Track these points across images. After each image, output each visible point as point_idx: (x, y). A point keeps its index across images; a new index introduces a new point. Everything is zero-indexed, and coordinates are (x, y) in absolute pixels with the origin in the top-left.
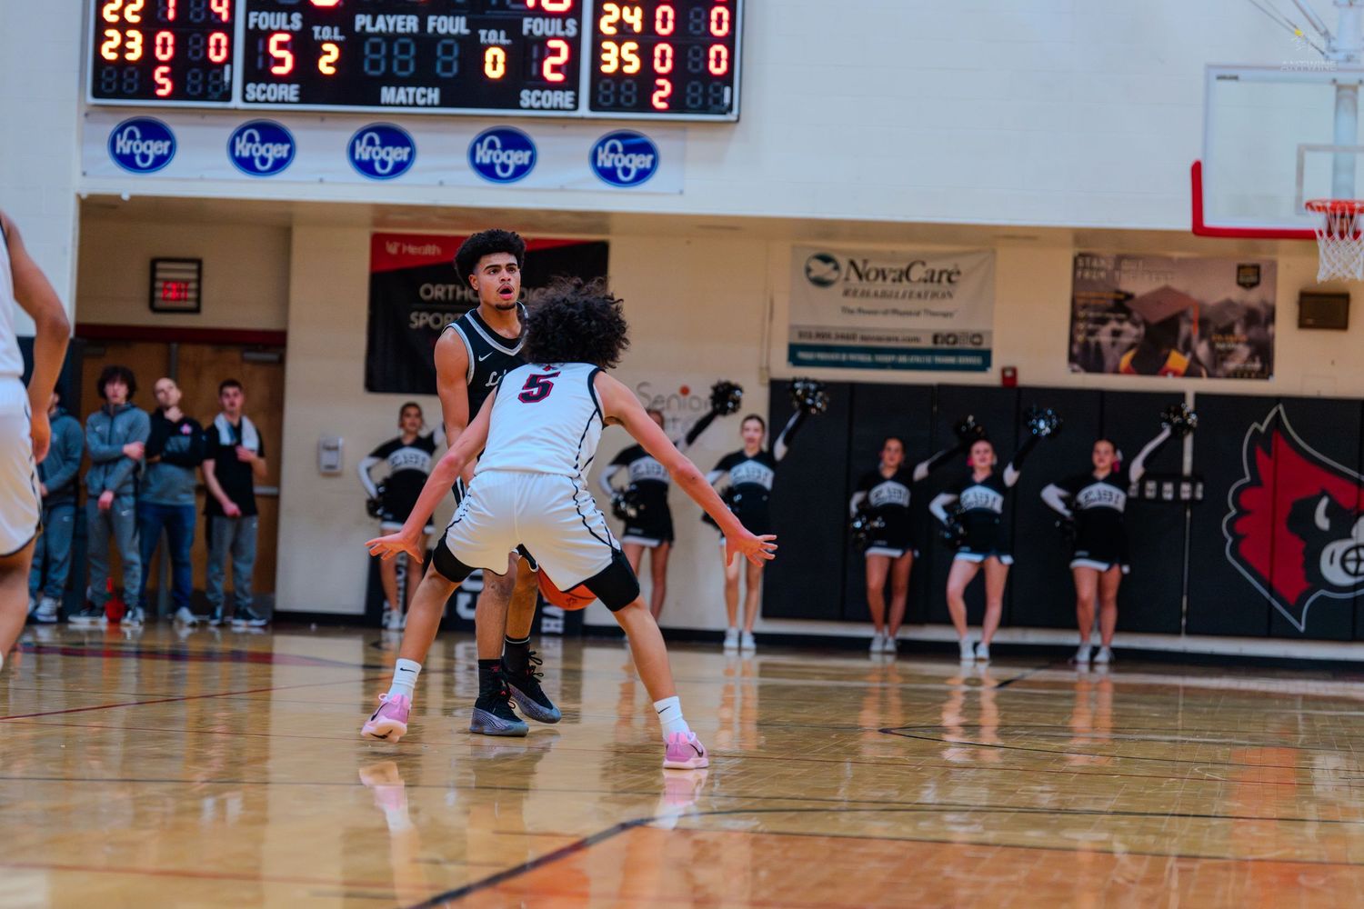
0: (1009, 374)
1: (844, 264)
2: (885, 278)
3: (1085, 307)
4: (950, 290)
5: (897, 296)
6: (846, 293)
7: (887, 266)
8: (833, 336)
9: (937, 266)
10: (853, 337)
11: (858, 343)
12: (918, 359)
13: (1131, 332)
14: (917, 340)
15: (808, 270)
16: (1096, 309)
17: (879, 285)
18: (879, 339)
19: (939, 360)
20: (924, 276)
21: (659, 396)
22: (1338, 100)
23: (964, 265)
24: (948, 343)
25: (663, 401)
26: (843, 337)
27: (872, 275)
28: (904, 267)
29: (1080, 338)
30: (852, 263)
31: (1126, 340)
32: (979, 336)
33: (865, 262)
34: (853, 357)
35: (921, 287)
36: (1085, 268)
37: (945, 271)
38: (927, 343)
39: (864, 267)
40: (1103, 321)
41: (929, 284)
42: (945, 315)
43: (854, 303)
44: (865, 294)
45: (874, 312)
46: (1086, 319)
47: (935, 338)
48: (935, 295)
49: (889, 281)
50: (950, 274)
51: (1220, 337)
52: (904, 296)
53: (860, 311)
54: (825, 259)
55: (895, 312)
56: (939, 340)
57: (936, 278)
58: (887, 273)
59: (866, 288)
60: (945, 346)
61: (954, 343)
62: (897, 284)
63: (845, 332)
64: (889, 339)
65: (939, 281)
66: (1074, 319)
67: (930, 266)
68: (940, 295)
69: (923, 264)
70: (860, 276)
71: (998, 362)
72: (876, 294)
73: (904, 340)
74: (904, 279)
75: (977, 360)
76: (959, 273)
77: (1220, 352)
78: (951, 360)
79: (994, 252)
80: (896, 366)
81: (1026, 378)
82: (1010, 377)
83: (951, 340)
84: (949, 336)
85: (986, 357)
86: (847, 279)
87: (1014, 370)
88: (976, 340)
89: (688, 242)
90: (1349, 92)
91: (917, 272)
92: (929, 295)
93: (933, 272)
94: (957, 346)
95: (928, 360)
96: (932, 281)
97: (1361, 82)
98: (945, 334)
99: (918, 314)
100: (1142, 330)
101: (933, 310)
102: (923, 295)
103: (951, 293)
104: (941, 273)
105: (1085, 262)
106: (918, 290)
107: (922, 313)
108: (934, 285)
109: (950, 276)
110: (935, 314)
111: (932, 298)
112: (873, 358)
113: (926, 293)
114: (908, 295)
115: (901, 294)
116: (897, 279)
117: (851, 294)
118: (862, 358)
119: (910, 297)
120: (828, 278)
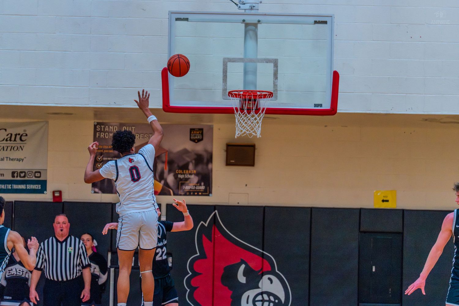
0: (57, 194)
3: (101, 154)
4: (22, 145)
9: (14, 131)
12: (3, 186)
14: (2, 175)
16: (108, 155)
19: (15, 187)
20: (6, 137)
22: (246, 32)
23: (30, 130)
24: (20, 177)
32: (40, 172)
35: (5, 144)
36: (101, 131)
37: (19, 134)
38: (8, 177)
41: (9, 142)
42: (19, 160)
46: (102, 161)
47: (13, 173)
48: (12, 148)
51: (180, 171)
56: (16, 175)
57: (13, 138)
60: (19, 178)
61: (24, 177)
65: (15, 140)
67: (9, 131)
68: (16, 148)
69: (6, 130)
71: (51, 187)
75: (38, 187)
76: (26, 135)
77: (181, 180)
78: (23, 187)
79: (47, 122)
81: (66, 197)
82: (58, 197)
83: (22, 175)
84: (22, 172)
85: (44, 184)
87: (60, 192)
88: (38, 175)
90: (253, 28)
92: (9, 148)
93: (11, 134)
94: (26, 178)
95: (9, 187)
96: (10, 140)
97: (259, 21)
98: (19, 171)
99: (2, 160)
101: (11, 158)
102: (5, 149)
103: (22, 147)
104: (16, 135)
105: (101, 128)
106: (2, 145)
107: (5, 159)
108: (12, 142)
109: (22, 137)
110: (12, 160)
111: (11, 150)
113: (7, 147)
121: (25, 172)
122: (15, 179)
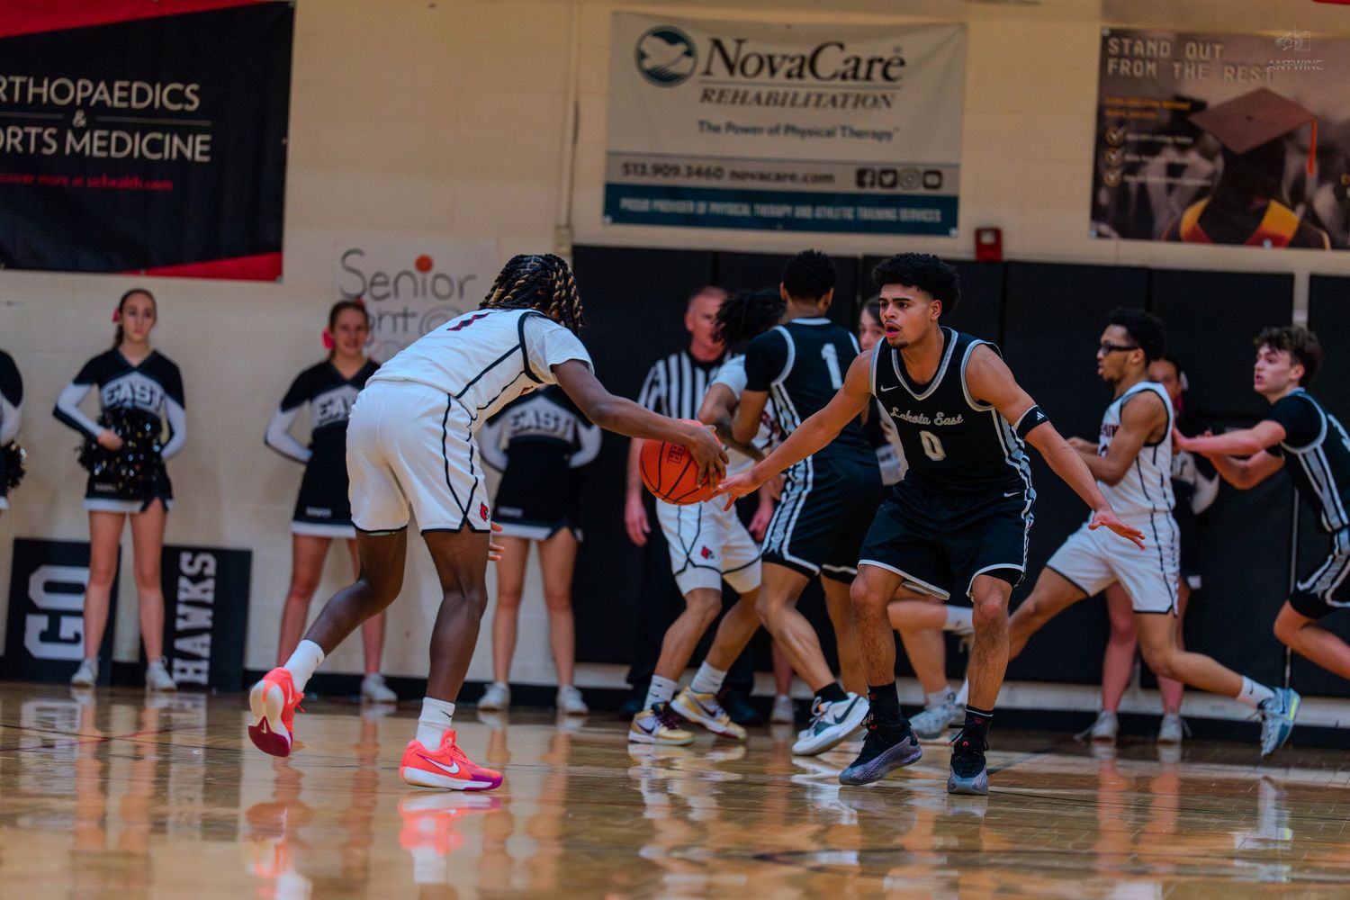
0: (988, 239)
1: (703, 46)
2: (773, 71)
3: (1121, 123)
4: (888, 93)
5: (793, 103)
6: (706, 96)
7: (777, 50)
8: (684, 171)
9: (865, 51)
10: (718, 173)
11: (726, 183)
12: (830, 213)
13: (1200, 168)
14: (828, 178)
15: (641, 56)
16: (1140, 126)
17: (764, 83)
18: (763, 177)
19: (866, 214)
20: (842, 68)
21: (380, 274)
23: (912, 48)
24: (882, 185)
25: (386, 283)
26: (699, 173)
27: (752, 65)
28: (808, 52)
29: (1112, 178)
30: (717, 44)
31: (1190, 182)
32: (938, 174)
33: (740, 42)
34: (717, 208)
35: (838, 88)
36: (1120, 56)
37: (880, 60)
38: (847, 185)
39: (738, 51)
40: (1153, 149)
41: (850, 82)
42: (878, 136)
43: (718, 113)
44: (739, 98)
45: (755, 130)
46: (1123, 144)
47: (861, 174)
48: (860, 100)
49: (781, 75)
50: (886, 65)
52: (806, 104)
53: (730, 127)
54: (671, 36)
55: (791, 129)
56: (868, 179)
57: (862, 71)
58: (777, 61)
59: (742, 88)
60: (877, 190)
61: (893, 185)
62: (795, 81)
63: (705, 165)
64: (779, 177)
65: (868, 77)
66: (1102, 144)
67: (851, 50)
68: (869, 101)
69: (841, 46)
70: (731, 68)
71: (970, 216)
72: (758, 98)
73: (805, 179)
74: (806, 71)
75: (934, 216)
76: (902, 63)
78: (888, 214)
79: (963, 27)
80: (791, 224)
81: (1014, 248)
82: (989, 245)
83: (888, 179)
84: (885, 172)
85: (949, 207)
86: (708, 72)
87: (997, 233)
88: (932, 180)
89: (432, 6)
91: (830, 62)
92: (851, 101)
93: (858, 60)
94: (899, 190)
95: (848, 213)
96: (855, 77)
98: (877, 169)
99: (830, 133)
100: (1220, 163)
101: (857, 127)
102: (840, 101)
103: (889, 97)
104: (871, 63)
105: (1121, 46)
106: (831, 92)
107: (839, 132)
108: (859, 83)
109: (888, 68)
110: (859, 134)
111: (855, 105)
112: (752, 210)
113: (846, 97)
114: (813, 100)
115: (800, 100)
116: (795, 72)
117: (715, 97)
118: (733, 209)
119: (817, 104)
120: (674, 69)
121: (894, 172)
122: (868, 190)
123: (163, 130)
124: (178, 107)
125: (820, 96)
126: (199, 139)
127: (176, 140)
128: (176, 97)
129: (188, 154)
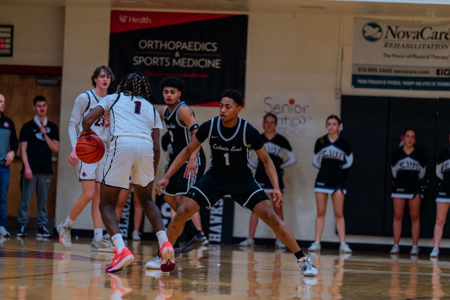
1: (385, 28)
2: (408, 37)
5: (415, 48)
6: (386, 45)
7: (410, 30)
8: (378, 70)
9: (439, 30)
10: (390, 71)
11: (393, 74)
12: (428, 84)
14: (427, 72)
15: (364, 32)
17: (405, 41)
18: (405, 72)
19: (440, 84)
20: (431, 35)
21: (277, 105)
24: (445, 74)
25: (279, 108)
26: (384, 71)
27: (401, 35)
28: (420, 30)
30: (390, 28)
33: (397, 27)
34: (389, 82)
35: (430, 42)
37: (444, 33)
38: (433, 74)
39: (397, 30)
41: (434, 40)
42: (444, 58)
43: (390, 51)
44: (397, 46)
45: (402, 56)
47: (438, 72)
48: (437, 46)
49: (411, 38)
50: (446, 35)
52: (419, 47)
53: (394, 55)
54: (374, 25)
55: (414, 56)
56: (440, 72)
57: (438, 36)
58: (409, 33)
59: (398, 43)
60: (443, 76)
61: (449, 74)
62: (416, 40)
63: (385, 68)
64: (410, 72)
65: (440, 38)
67: (434, 30)
68: (441, 47)
69: (431, 28)
70: (394, 36)
72: (403, 46)
73: (420, 72)
74: (419, 37)
78: (447, 84)
80: (415, 88)
83: (447, 72)
84: (446, 70)
86: (386, 37)
89: (294, 16)
91: (427, 33)
92: (434, 46)
93: (437, 33)
95: (434, 84)
96: (436, 38)
98: (443, 69)
99: (428, 57)
101: (437, 55)
102: (431, 46)
103: (447, 45)
104: (441, 34)
106: (427, 44)
107: (430, 57)
108: (437, 40)
110: (437, 58)
111: (436, 48)
112: (401, 83)
113: (433, 45)
114: (422, 46)
115: (418, 46)
116: (416, 37)
117: (389, 46)
118: (395, 83)
119: (423, 48)
120: (375, 36)
122: (440, 76)
123: (205, 58)
124: (209, 50)
125: (424, 45)
126: (217, 60)
127: (209, 62)
128: (209, 47)
129: (213, 65)
